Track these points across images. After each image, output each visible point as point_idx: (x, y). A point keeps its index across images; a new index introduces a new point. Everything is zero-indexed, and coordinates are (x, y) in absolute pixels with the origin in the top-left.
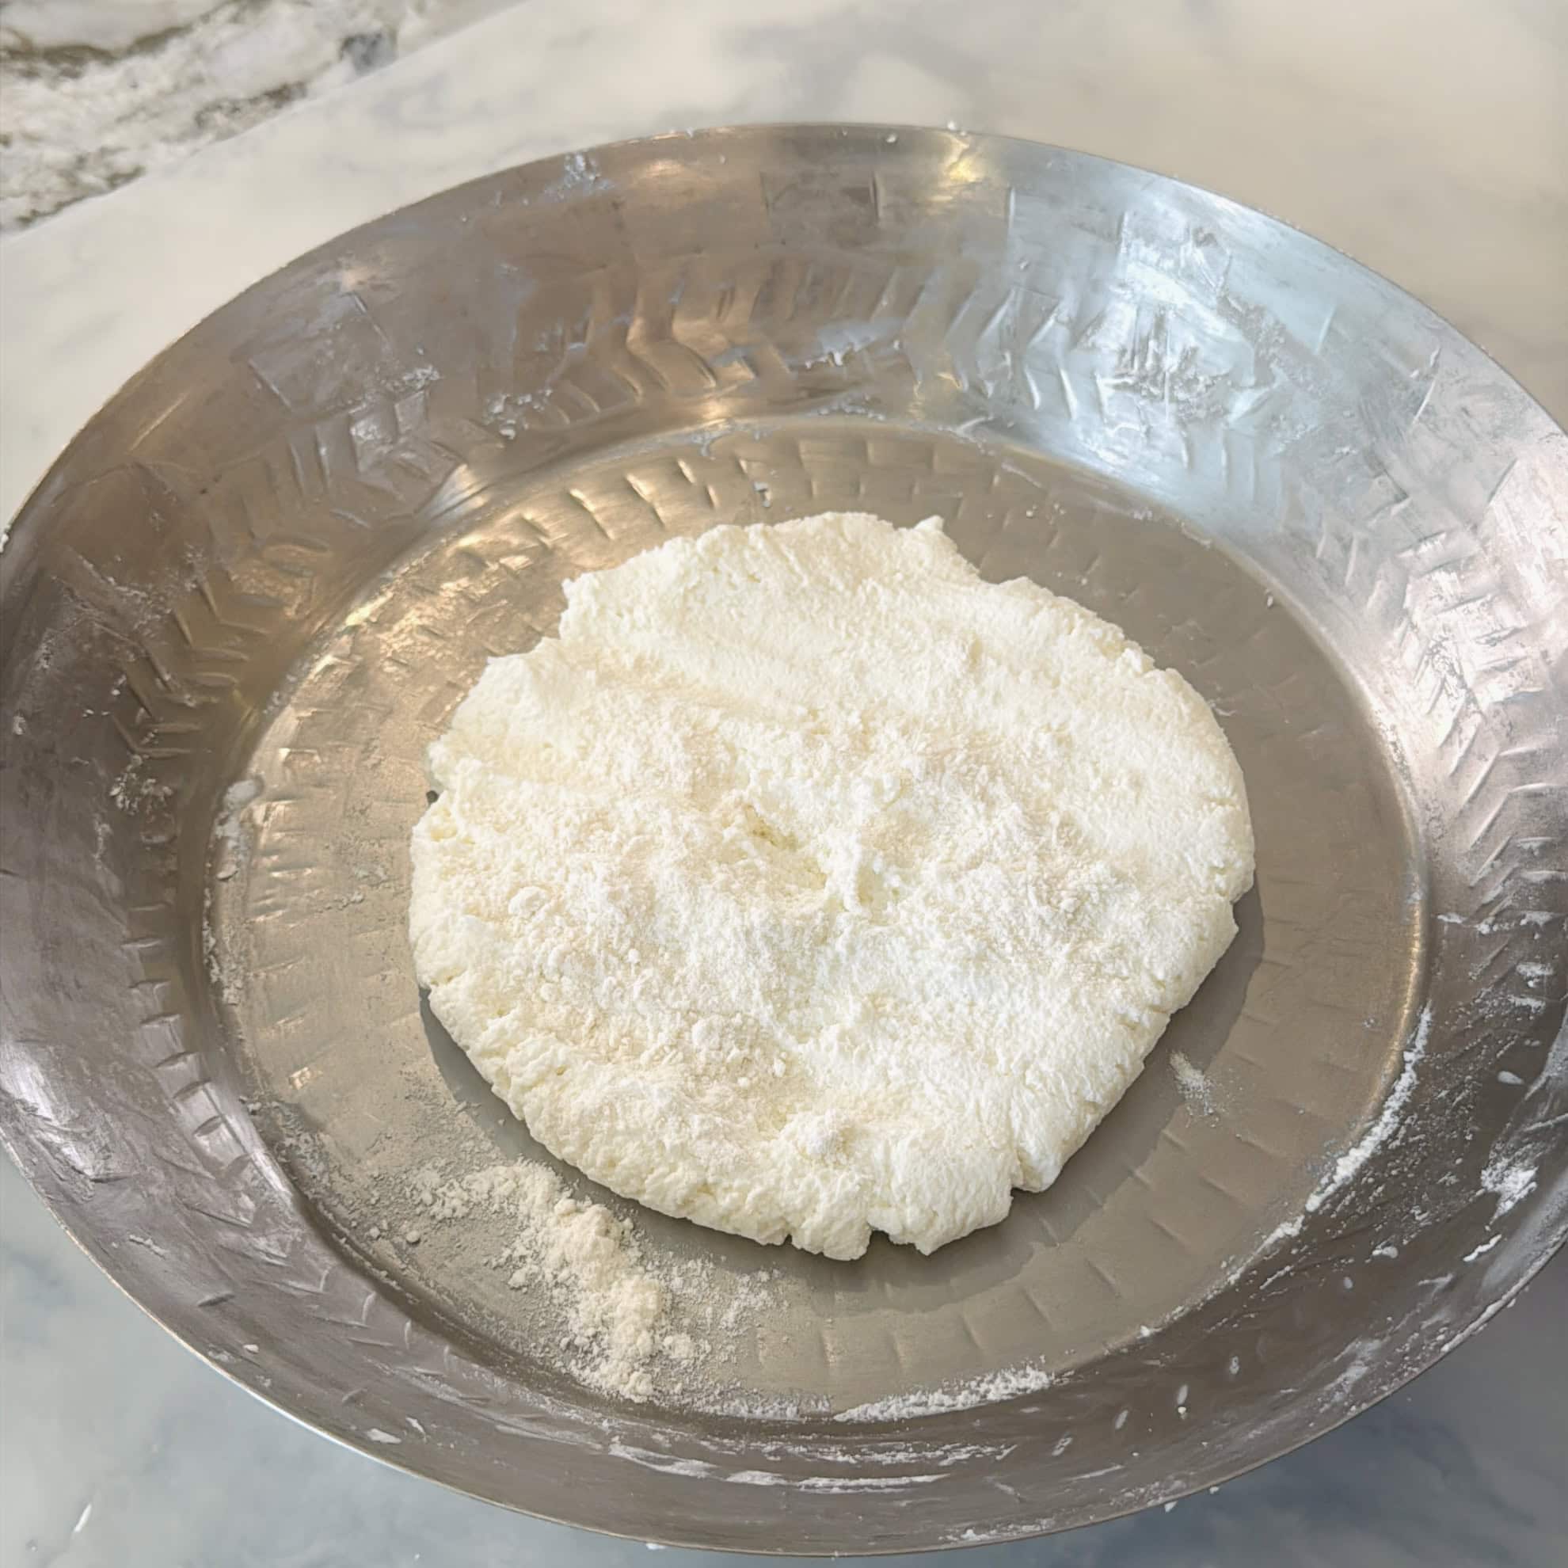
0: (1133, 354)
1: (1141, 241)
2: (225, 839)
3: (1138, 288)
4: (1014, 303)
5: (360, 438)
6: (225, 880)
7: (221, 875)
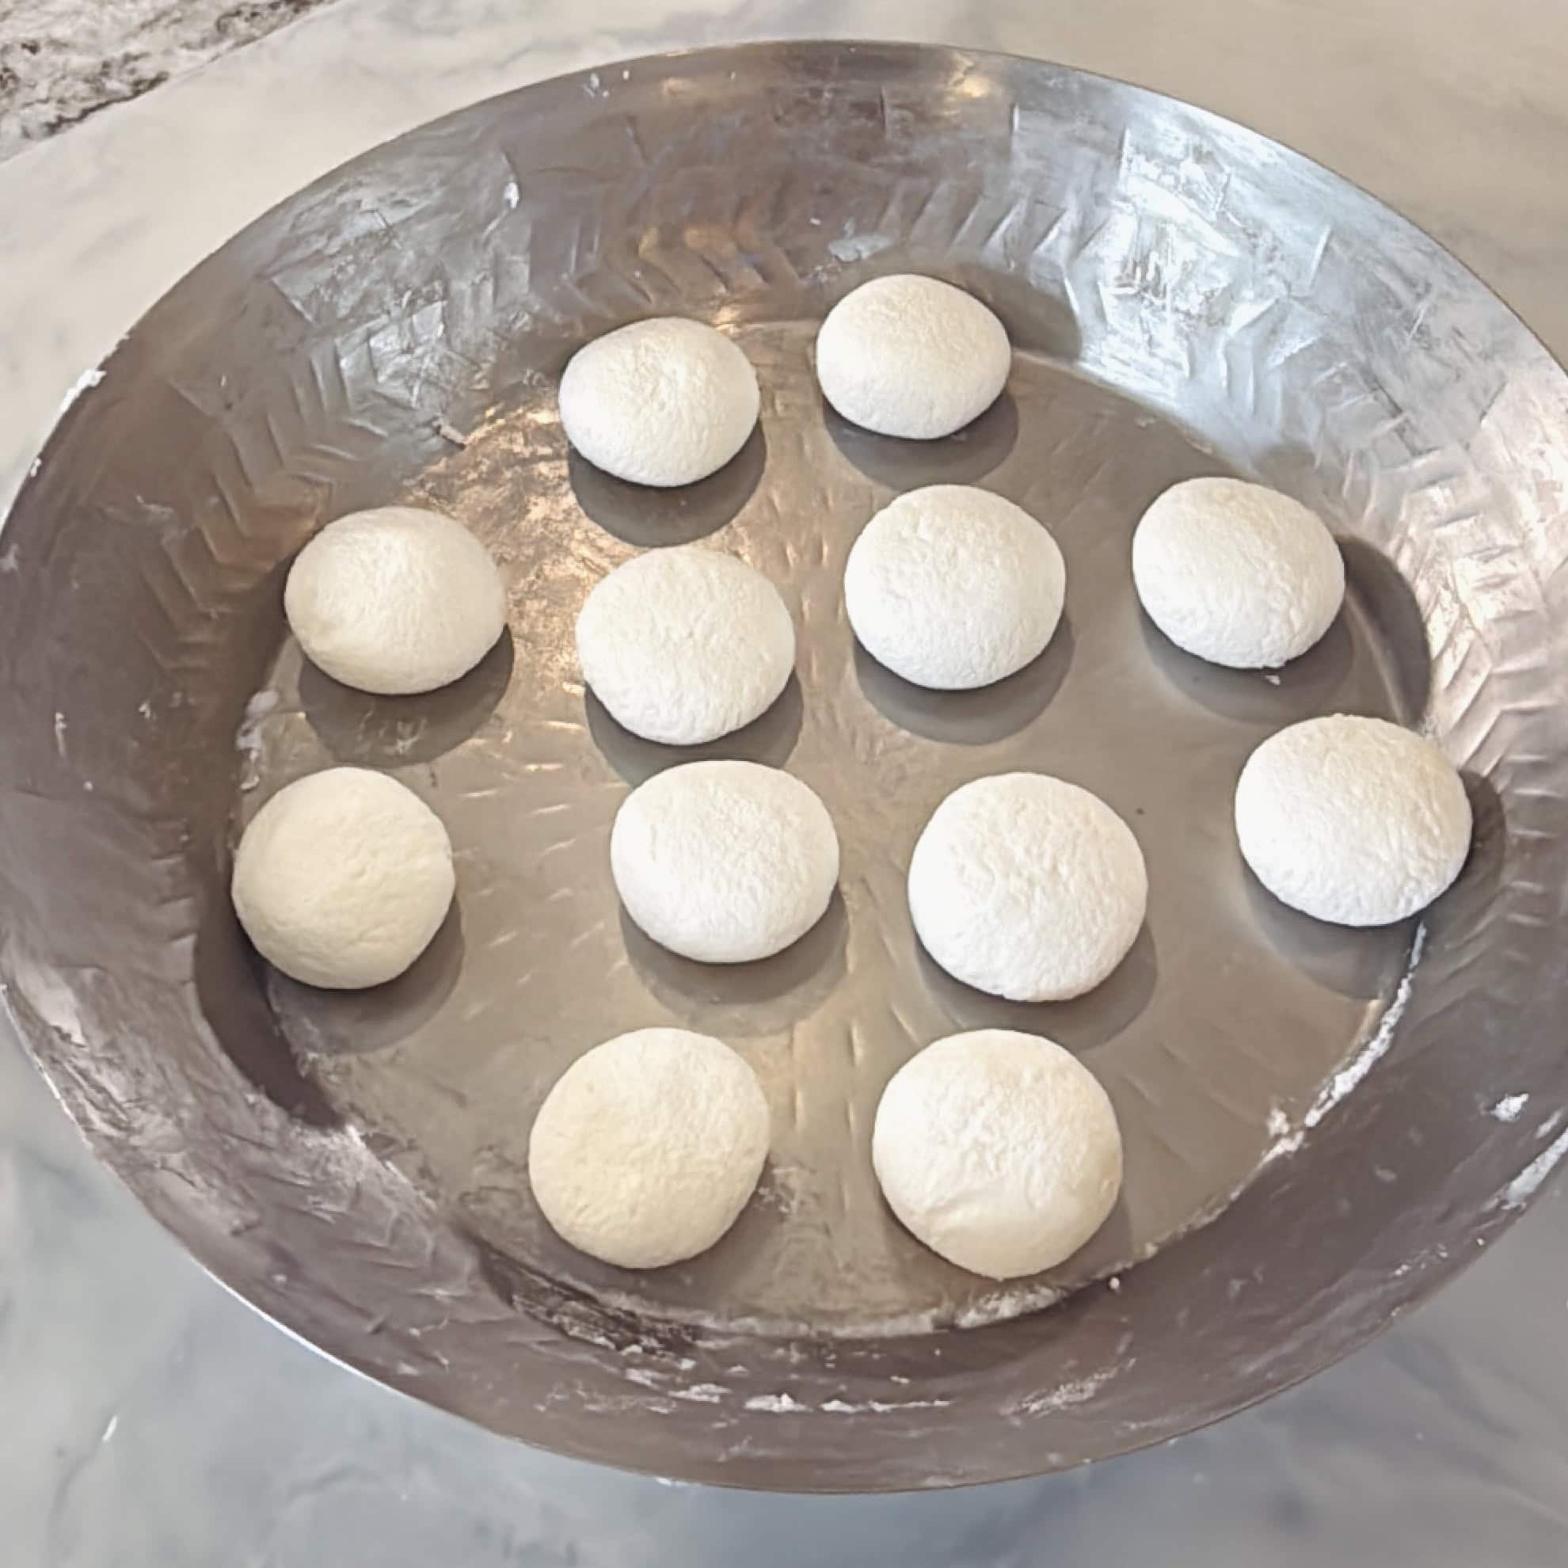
0: (1135, 265)
1: (1141, 158)
2: (248, 750)
3: (1138, 201)
4: (1018, 214)
5: (379, 350)
6: (248, 791)
7: (245, 786)
